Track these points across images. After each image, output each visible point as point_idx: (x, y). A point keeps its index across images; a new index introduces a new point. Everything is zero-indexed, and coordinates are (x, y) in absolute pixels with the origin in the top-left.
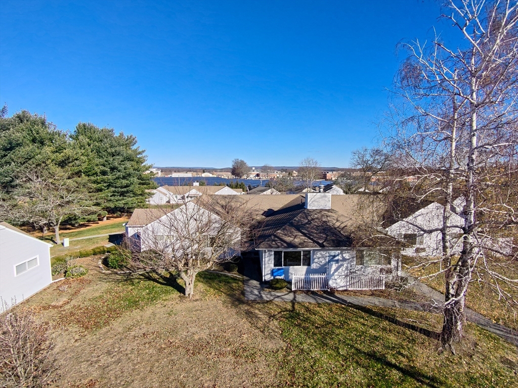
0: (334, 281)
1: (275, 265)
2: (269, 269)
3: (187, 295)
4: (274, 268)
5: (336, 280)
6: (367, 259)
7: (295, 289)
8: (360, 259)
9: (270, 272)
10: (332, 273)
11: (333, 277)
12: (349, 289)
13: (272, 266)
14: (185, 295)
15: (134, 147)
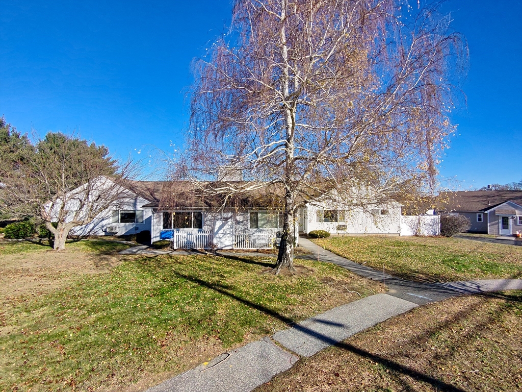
0: (218, 239)
1: (164, 227)
2: (158, 231)
3: (55, 249)
4: (164, 230)
5: (220, 238)
6: (262, 222)
7: (177, 248)
8: (255, 222)
9: (159, 234)
10: (215, 231)
11: (217, 236)
12: (235, 249)
13: (161, 227)
14: (53, 248)
15: (106, 157)
